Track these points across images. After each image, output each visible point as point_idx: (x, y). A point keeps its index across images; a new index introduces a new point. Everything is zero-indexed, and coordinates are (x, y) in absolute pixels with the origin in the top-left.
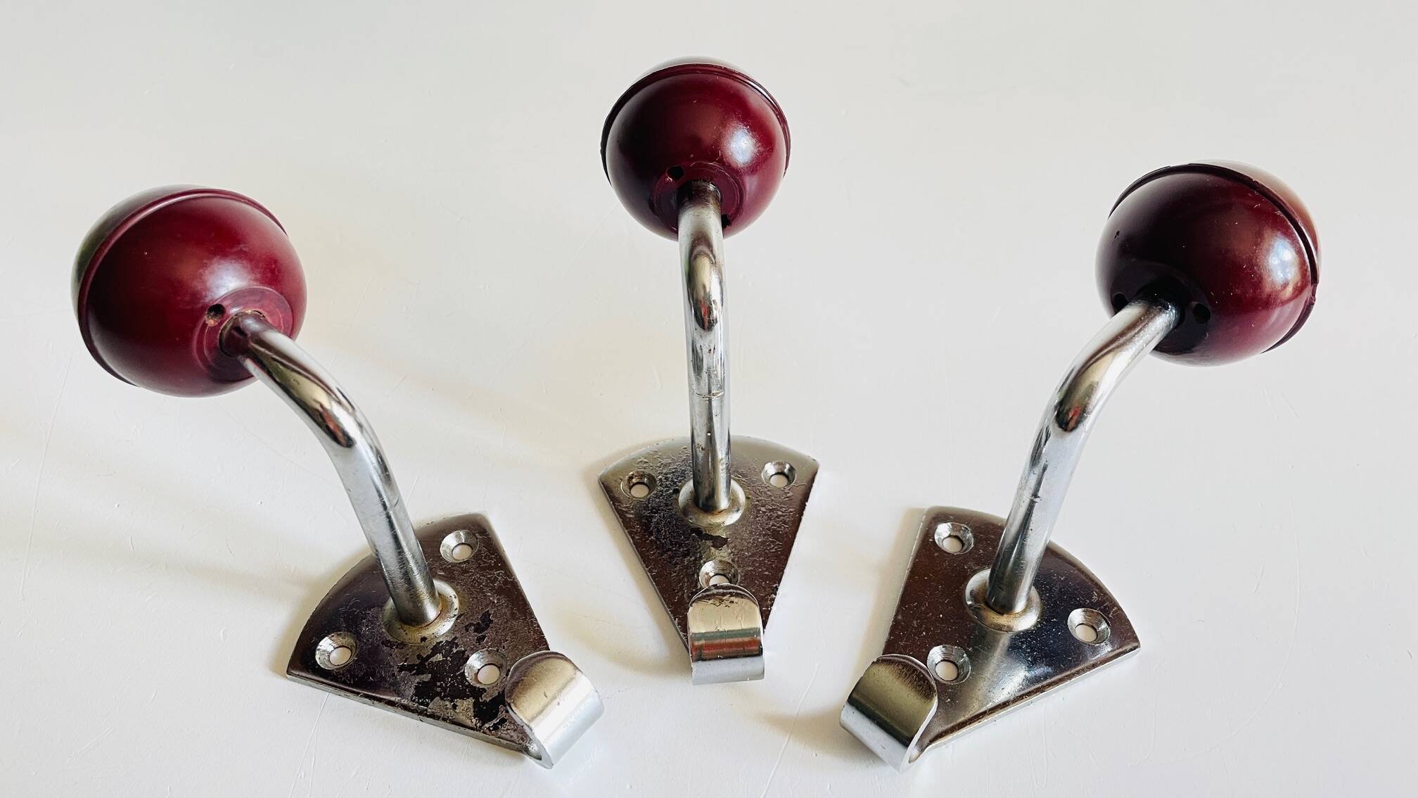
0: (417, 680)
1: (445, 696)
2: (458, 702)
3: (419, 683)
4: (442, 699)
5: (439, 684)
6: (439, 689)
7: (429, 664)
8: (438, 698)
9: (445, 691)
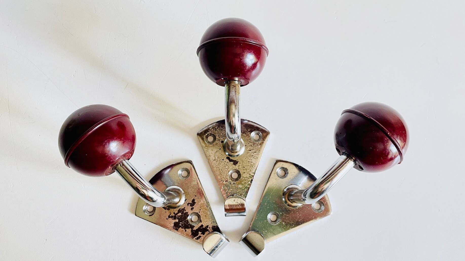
0: (174, 221)
1: (183, 227)
2: (187, 230)
3: (175, 222)
4: (182, 228)
5: (180, 223)
6: (181, 225)
7: (177, 216)
8: (181, 228)
9: (182, 225)
